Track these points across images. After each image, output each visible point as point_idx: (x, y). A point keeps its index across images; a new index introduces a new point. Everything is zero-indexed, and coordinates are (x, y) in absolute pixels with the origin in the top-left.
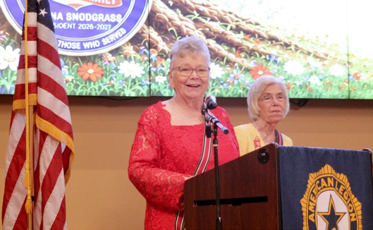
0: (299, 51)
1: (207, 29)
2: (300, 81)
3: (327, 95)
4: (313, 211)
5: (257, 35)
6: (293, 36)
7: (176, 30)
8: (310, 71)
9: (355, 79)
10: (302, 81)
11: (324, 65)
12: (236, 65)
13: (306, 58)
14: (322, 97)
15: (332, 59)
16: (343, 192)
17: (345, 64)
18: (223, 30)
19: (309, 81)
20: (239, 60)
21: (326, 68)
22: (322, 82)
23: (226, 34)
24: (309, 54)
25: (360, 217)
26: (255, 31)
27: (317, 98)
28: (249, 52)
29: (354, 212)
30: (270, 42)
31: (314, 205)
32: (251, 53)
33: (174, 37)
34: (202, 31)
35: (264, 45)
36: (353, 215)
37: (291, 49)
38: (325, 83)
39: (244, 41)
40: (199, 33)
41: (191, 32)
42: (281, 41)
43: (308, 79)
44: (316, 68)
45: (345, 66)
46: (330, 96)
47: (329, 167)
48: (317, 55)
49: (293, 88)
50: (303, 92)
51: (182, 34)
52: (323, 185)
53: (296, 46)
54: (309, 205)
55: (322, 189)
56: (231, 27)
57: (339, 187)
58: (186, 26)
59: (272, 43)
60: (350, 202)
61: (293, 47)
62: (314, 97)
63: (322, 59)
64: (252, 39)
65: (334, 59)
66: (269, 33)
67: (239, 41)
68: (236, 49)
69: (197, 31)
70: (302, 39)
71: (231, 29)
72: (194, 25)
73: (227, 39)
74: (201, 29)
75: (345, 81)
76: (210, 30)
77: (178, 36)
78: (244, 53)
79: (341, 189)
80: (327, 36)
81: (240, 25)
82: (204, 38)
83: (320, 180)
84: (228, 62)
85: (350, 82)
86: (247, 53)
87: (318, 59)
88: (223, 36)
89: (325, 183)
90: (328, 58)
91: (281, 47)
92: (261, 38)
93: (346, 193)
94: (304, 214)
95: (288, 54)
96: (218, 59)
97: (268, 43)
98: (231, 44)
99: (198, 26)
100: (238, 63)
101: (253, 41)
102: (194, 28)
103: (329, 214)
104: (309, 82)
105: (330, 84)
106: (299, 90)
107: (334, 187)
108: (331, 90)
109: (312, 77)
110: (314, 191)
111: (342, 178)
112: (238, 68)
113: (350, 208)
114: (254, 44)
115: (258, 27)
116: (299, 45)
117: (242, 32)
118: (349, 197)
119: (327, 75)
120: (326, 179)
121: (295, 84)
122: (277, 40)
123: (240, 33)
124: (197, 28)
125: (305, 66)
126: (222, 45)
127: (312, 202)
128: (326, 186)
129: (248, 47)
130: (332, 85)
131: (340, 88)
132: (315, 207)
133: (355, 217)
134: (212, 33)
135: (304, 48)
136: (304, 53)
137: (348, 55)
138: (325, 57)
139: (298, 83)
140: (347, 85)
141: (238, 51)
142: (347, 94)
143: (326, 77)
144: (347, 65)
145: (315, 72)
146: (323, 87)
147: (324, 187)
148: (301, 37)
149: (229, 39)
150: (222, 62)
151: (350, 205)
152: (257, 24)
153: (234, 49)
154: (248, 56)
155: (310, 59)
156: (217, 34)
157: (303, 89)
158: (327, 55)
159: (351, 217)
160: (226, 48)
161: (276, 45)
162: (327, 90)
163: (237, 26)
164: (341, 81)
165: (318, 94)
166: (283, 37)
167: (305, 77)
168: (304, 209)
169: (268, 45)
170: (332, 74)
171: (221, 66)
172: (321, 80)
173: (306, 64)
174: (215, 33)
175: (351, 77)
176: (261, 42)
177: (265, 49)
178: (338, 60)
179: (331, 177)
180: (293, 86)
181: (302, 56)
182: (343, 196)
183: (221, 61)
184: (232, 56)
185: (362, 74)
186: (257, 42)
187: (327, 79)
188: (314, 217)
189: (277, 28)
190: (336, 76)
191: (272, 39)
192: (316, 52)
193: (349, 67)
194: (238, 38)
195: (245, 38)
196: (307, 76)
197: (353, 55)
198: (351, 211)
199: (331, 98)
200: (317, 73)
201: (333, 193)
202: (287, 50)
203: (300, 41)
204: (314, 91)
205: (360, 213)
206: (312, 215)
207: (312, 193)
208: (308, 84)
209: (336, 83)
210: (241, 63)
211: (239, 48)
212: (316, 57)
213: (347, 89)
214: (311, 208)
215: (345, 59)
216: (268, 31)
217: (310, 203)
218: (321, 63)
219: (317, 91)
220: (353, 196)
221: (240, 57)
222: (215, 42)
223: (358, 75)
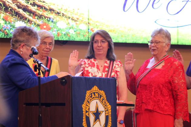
0: (64, 16)
1: (19, 4)
2: (64, 32)
3: (78, 39)
4: (88, 111)
5: (43, 8)
6: (62, 9)
7: (3, 3)
8: (70, 27)
9: (91, 31)
10: (65, 32)
11: (76, 24)
12: (33, 22)
13: (67, 20)
14: (75, 40)
15: (80, 21)
16: (103, 100)
17: (87, 24)
18: (27, 4)
19: (69, 31)
20: (34, 20)
21: (77, 25)
22: (76, 32)
23: (28, 7)
24: (69, 18)
25: (110, 113)
26: (43, 5)
27: (73, 40)
28: (39, 16)
29: (107, 110)
30: (50, 12)
31: (89, 108)
32: (40, 17)
33: (1, 7)
34: (16, 5)
35: (47, 13)
36: (107, 112)
37: (60, 15)
38: (77, 33)
39: (37, 10)
40: (15, 6)
41: (11, 5)
42: (55, 11)
43: (68, 31)
44: (72, 25)
45: (87, 25)
46: (79, 39)
47: (96, 87)
48: (73, 18)
49: (61, 35)
50: (66, 37)
51: (6, 6)
52: (93, 97)
53: (63, 14)
54: (86, 108)
55: (92, 99)
56: (31, 3)
57: (100, 98)
58: (8, 2)
59: (51, 12)
60: (106, 105)
61: (61, 14)
62: (71, 40)
63: (75, 21)
64: (41, 10)
65: (81, 21)
66: (49, 7)
67: (35, 10)
68: (33, 15)
69: (13, 5)
70: (66, 10)
71: (31, 4)
72: (12, 1)
73: (28, 9)
74: (15, 4)
75: (87, 32)
76: (20, 4)
77: (4, 7)
78: (37, 17)
79: (101, 99)
80: (78, 9)
82: (17, 8)
83: (91, 94)
84: (29, 21)
85: (89, 33)
86: (38, 16)
87: (74, 21)
88: (27, 7)
89: (94, 95)
90: (79, 20)
91: (56, 14)
92: (46, 9)
93: (104, 100)
94: (84, 113)
95: (59, 18)
96: (24, 19)
97: (49, 12)
98: (30, 12)
99: (14, 2)
100: (34, 22)
101: (42, 11)
102: (12, 3)
103: (95, 112)
104: (69, 32)
105: (79, 34)
106: (64, 36)
107: (98, 98)
108: (79, 37)
109: (70, 30)
110: (89, 100)
111: (102, 93)
112: (33, 24)
113: (106, 109)
114: (42, 12)
115: (44, 3)
116: (65, 13)
117: (36, 6)
118: (105, 103)
119: (78, 29)
120: (94, 93)
121: (62, 33)
122: (54, 11)
123: (35, 6)
124: (13, 3)
125: (67, 24)
126: (26, 12)
127: (87, 106)
128: (95, 97)
129: (39, 14)
130: (80, 34)
131: (84, 36)
132: (89, 109)
133: (108, 113)
134: (21, 6)
135: (67, 15)
136: (67, 17)
137: (88, 19)
138: (77, 20)
139: (64, 33)
140: (87, 34)
141: (34, 15)
142: (88, 39)
143: (78, 30)
144: (88, 24)
145: (72, 27)
146: (76, 35)
147: (94, 98)
148: (65, 9)
149: (29, 9)
150: (25, 21)
151: (106, 107)
152: (44, 2)
153: (32, 15)
155: (70, 20)
156: (23, 7)
157: (66, 36)
158: (78, 19)
159: (106, 113)
160: (28, 14)
161: (53, 13)
162: (78, 36)
163: (34, 3)
164: (85, 32)
165: (73, 39)
166: (57, 9)
167: (67, 30)
168: (84, 110)
169: (49, 13)
170: (81, 29)
171: (25, 23)
172: (75, 31)
173: (67, 23)
174: (22, 6)
175: (89, 30)
176: (45, 11)
178: (83, 22)
179: (97, 93)
180: (61, 34)
181: (65, 19)
182: (102, 102)
183: (25, 20)
184: (31, 18)
185: (95, 29)
186: (44, 11)
187: (78, 31)
188: (89, 114)
189: (54, 4)
190: (83, 29)
191: (51, 10)
192: (73, 17)
193: (89, 25)
194: (34, 9)
195: (38, 9)
196: (68, 29)
197: (91, 19)
198: (106, 110)
199: (80, 40)
200: (73, 28)
201: (98, 101)
202: (58, 15)
204: (71, 37)
205: (110, 111)
206: (88, 113)
207: (88, 101)
208: (68, 33)
209: (82, 33)
210: (35, 21)
211: (34, 14)
212: (72, 19)
213: (88, 36)
214: (87, 109)
215: (87, 21)
216: (49, 5)
217: (87, 107)
218: (75, 23)
219: (73, 37)
220: (107, 102)
221: (35, 18)
222: (22, 10)
223: (93, 29)
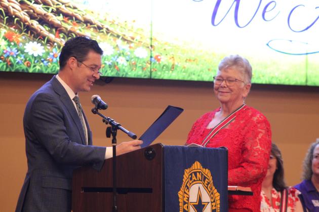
0: (109, 34)
1: (32, 11)
2: (109, 61)
3: (132, 74)
5: (74, 18)
6: (105, 20)
7: (4, 10)
8: (118, 52)
9: (156, 60)
10: (111, 61)
11: (130, 47)
12: (55, 44)
13: (115, 40)
14: (128, 76)
15: (137, 42)
17: (148, 47)
18: (45, 12)
19: (117, 61)
20: (58, 40)
21: (132, 50)
22: (128, 63)
23: (47, 16)
24: (118, 36)
26: (72, 14)
27: (124, 76)
28: (67, 33)
30: (85, 25)
33: (2, 17)
34: (27, 12)
35: (80, 27)
37: (103, 32)
38: (131, 64)
39: (62, 23)
40: (24, 14)
41: (18, 13)
42: (95, 24)
43: (116, 59)
44: (123, 49)
45: (148, 49)
46: (135, 75)
48: (125, 38)
49: (103, 67)
50: (112, 71)
51: (10, 14)
53: (107, 29)
56: (53, 10)
58: (13, 7)
59: (87, 26)
61: (104, 30)
62: (121, 76)
63: (129, 42)
64: (70, 21)
65: (139, 42)
66: (85, 16)
67: (59, 22)
68: (56, 30)
69: (22, 12)
70: (112, 23)
71: (52, 11)
72: (21, 7)
73: (48, 20)
74: (26, 11)
75: (148, 63)
76: (34, 12)
77: (6, 16)
78: (63, 34)
80: (134, 21)
81: (61, 8)
82: (28, 18)
84: (49, 41)
85: (152, 63)
86: (65, 34)
87: (126, 42)
88: (45, 17)
90: (134, 41)
91: (95, 30)
92: (78, 21)
95: (100, 36)
96: (40, 39)
97: (83, 25)
98: (52, 26)
99: (24, 7)
100: (57, 43)
101: (71, 23)
102: (20, 9)
104: (117, 63)
105: (135, 65)
106: (108, 69)
108: (135, 70)
109: (120, 57)
112: (57, 47)
114: (71, 26)
115: (75, 10)
116: (110, 29)
117: (61, 15)
119: (133, 57)
121: (105, 64)
122: (91, 23)
123: (59, 15)
124: (23, 10)
125: (114, 48)
126: (44, 25)
129: (66, 29)
130: (136, 65)
131: (143, 69)
134: (36, 14)
135: (114, 31)
136: (114, 36)
137: (151, 39)
138: (132, 40)
139: (108, 63)
140: (149, 66)
141: (57, 32)
142: (149, 74)
143: (132, 58)
144: (150, 47)
145: (123, 54)
146: (129, 67)
148: (112, 21)
149: (50, 20)
150: (43, 42)
152: (75, 8)
153: (54, 30)
154: (66, 36)
155: (119, 42)
156: (40, 16)
157: (112, 69)
158: (133, 38)
160: (47, 28)
161: (90, 27)
162: (132, 70)
163: (57, 9)
164: (144, 62)
165: (125, 73)
166: (96, 21)
167: (114, 57)
169: (83, 27)
170: (137, 56)
171: (42, 45)
172: (127, 61)
173: (115, 46)
174: (38, 14)
175: (153, 59)
176: (77, 24)
177: (80, 30)
178: (142, 43)
181: (112, 38)
183: (42, 40)
184: (52, 36)
185: (162, 57)
186: (74, 24)
187: (132, 60)
189: (92, 12)
190: (141, 57)
191: (87, 22)
192: (124, 35)
193: (152, 50)
194: (57, 20)
195: (64, 20)
196: (116, 57)
197: (155, 39)
199: (136, 77)
200: (125, 54)
202: (99, 32)
203: (111, 25)
204: (121, 70)
208: (116, 64)
209: (140, 63)
210: (60, 43)
211: (59, 29)
212: (124, 39)
213: (149, 70)
215: (149, 42)
216: (84, 14)
218: (128, 45)
219: (124, 71)
221: (59, 37)
222: (38, 23)
223: (159, 57)
